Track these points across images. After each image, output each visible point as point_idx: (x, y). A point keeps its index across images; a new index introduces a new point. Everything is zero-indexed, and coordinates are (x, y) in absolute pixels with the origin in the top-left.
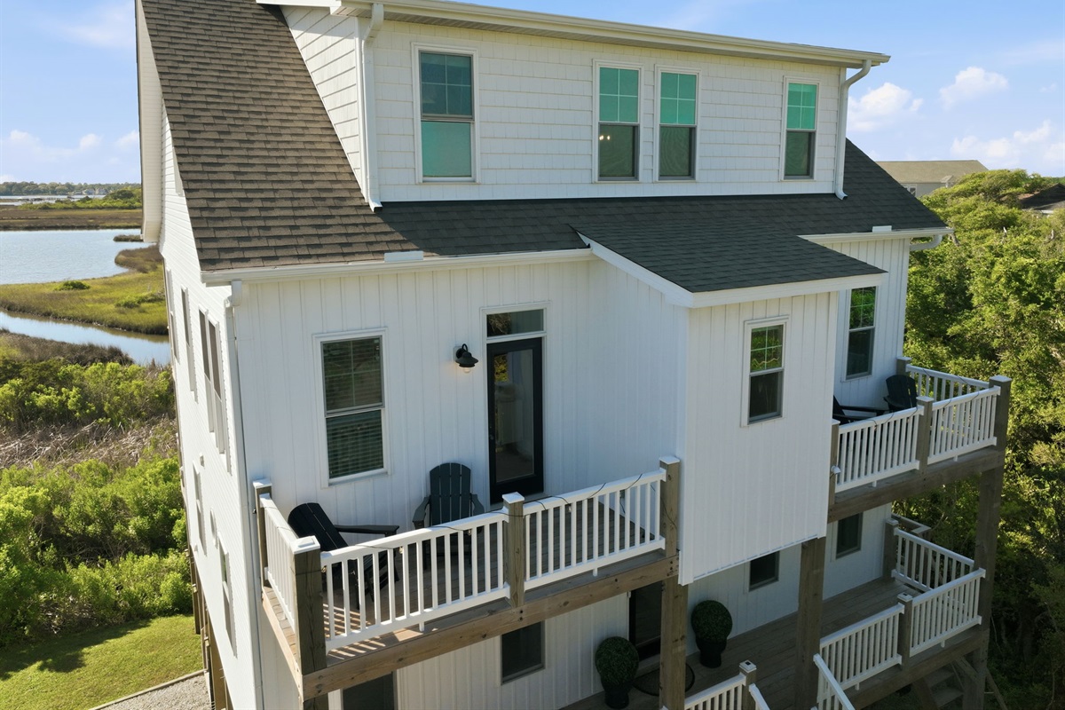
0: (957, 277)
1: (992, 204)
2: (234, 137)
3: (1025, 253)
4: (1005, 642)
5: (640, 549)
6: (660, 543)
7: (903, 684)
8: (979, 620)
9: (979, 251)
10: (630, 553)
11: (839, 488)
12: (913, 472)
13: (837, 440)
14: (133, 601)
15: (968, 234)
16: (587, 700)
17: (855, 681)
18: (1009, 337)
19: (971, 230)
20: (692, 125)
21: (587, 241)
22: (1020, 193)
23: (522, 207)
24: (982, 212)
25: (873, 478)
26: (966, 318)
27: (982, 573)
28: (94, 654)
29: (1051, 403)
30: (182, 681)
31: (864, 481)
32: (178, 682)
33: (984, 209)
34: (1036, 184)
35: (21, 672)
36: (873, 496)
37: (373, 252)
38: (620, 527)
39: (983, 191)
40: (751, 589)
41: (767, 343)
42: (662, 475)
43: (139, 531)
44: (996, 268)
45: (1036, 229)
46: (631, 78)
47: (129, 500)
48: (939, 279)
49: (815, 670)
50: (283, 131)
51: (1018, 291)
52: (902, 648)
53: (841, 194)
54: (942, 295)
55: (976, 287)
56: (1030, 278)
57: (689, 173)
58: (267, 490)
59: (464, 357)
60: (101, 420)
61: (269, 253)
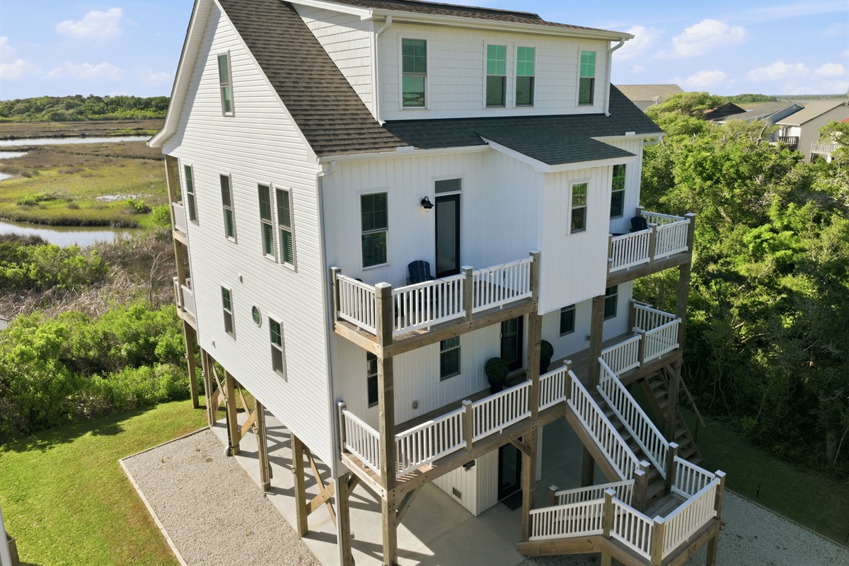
0: (665, 166)
1: (687, 117)
2: (300, 85)
3: (705, 149)
4: (690, 376)
5: (521, 297)
6: (530, 294)
7: (640, 377)
8: (677, 346)
9: (678, 149)
10: (516, 298)
11: (611, 271)
12: (646, 263)
13: (611, 245)
14: (139, 395)
15: (671, 138)
16: (481, 392)
18: (695, 202)
19: (673, 135)
20: (531, 76)
21: (486, 140)
22: (705, 109)
23: (450, 122)
24: (680, 123)
25: (628, 266)
26: (671, 192)
27: (680, 320)
28: (128, 425)
29: (719, 242)
30: (197, 433)
31: (623, 267)
32: (194, 434)
33: (682, 119)
34: (715, 102)
35: (80, 438)
36: (628, 276)
37: (389, 147)
39: (681, 107)
40: (561, 336)
41: (580, 193)
42: (531, 259)
43: (129, 353)
44: (688, 159)
45: (714, 134)
46: (502, 50)
47: (118, 333)
48: (654, 168)
49: (599, 364)
50: (322, 81)
51: (701, 173)
52: (640, 358)
53: (608, 114)
54: (656, 179)
55: (676, 171)
56: (708, 165)
57: (530, 102)
58: (338, 271)
59: (425, 203)
60: (58, 286)
61: (343, 148)
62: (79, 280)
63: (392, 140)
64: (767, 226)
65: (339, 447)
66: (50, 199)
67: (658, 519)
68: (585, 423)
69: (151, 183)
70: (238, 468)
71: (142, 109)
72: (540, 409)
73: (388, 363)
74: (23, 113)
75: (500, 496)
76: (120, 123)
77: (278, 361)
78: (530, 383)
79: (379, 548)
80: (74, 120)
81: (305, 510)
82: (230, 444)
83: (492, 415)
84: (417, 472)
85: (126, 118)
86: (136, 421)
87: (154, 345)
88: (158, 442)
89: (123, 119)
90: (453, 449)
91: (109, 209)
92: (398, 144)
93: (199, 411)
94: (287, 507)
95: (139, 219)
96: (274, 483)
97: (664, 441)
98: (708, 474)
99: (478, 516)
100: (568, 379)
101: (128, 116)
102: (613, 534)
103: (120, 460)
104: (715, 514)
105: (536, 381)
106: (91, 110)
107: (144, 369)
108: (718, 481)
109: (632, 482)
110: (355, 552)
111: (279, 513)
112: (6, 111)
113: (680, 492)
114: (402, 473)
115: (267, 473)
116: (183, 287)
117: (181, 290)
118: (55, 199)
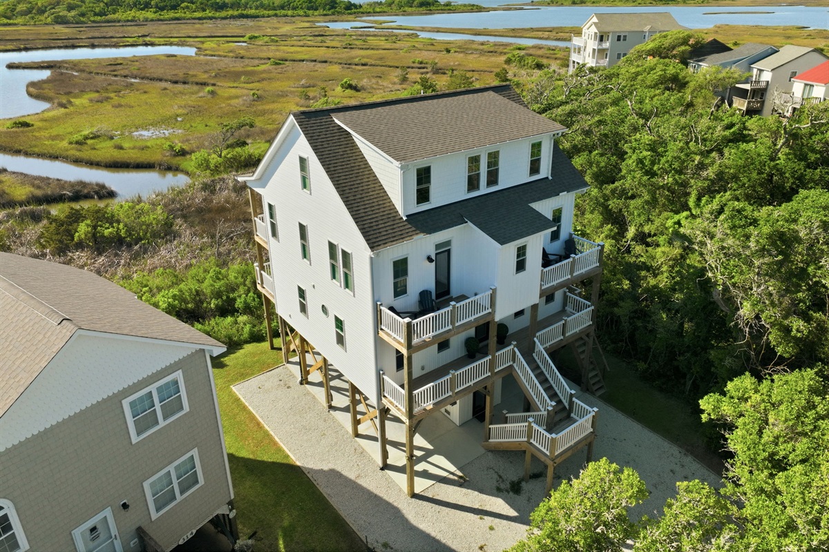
5: (485, 312)
6: (490, 310)
7: (563, 346)
8: (591, 323)
10: (482, 314)
11: (543, 288)
12: (569, 278)
13: (543, 273)
17: (548, 345)
20: (497, 167)
21: (466, 220)
23: (444, 208)
25: (554, 283)
27: (593, 307)
30: (277, 368)
31: (552, 284)
32: (275, 369)
36: (557, 287)
37: (409, 236)
38: (480, 307)
40: (515, 320)
41: (521, 251)
42: (491, 292)
46: (478, 158)
49: (534, 342)
50: (369, 190)
52: (563, 334)
53: (550, 178)
57: (496, 181)
58: (381, 305)
59: (430, 259)
60: (143, 242)
61: (384, 242)
62: (155, 235)
63: (411, 230)
64: (685, 214)
65: (380, 393)
66: (95, 137)
67: (554, 436)
68: (523, 378)
69: (178, 116)
70: (308, 393)
71: (142, 9)
72: (496, 371)
73: (410, 358)
74: (26, 15)
75: (474, 414)
76: (123, 26)
77: (340, 340)
78: (490, 357)
79: (403, 445)
80: (77, 23)
81: (356, 423)
82: (302, 377)
83: (467, 377)
84: (425, 409)
85: (128, 21)
86: (233, 359)
87: (234, 300)
88: (253, 374)
89: (125, 21)
90: (444, 397)
91: (149, 150)
92: (414, 233)
93: (275, 351)
94: (345, 419)
95: (179, 163)
96: (333, 404)
97: (568, 389)
98: (589, 409)
99: (460, 426)
100: (514, 353)
101: (130, 18)
102: (532, 441)
103: (231, 387)
104: (592, 430)
105: (494, 356)
106: (92, 11)
107: (229, 319)
108: (594, 413)
109: (546, 413)
110: (388, 447)
111: (339, 423)
112: (9, 14)
113: (575, 417)
114: (416, 410)
115: (329, 398)
116: (262, 272)
117: (261, 274)
118: (99, 136)
